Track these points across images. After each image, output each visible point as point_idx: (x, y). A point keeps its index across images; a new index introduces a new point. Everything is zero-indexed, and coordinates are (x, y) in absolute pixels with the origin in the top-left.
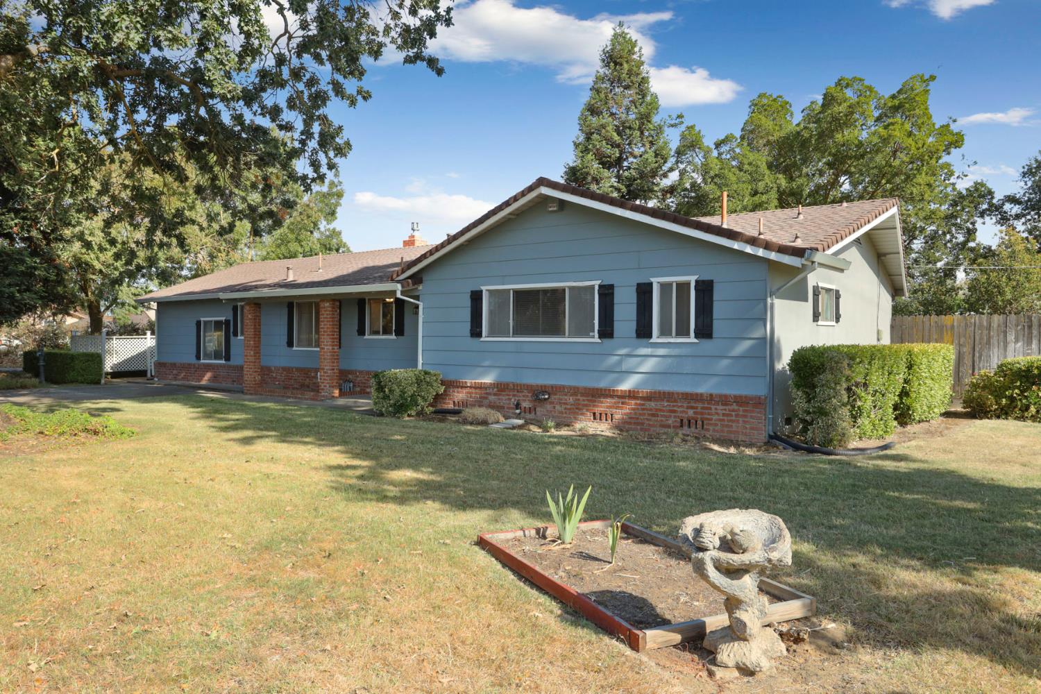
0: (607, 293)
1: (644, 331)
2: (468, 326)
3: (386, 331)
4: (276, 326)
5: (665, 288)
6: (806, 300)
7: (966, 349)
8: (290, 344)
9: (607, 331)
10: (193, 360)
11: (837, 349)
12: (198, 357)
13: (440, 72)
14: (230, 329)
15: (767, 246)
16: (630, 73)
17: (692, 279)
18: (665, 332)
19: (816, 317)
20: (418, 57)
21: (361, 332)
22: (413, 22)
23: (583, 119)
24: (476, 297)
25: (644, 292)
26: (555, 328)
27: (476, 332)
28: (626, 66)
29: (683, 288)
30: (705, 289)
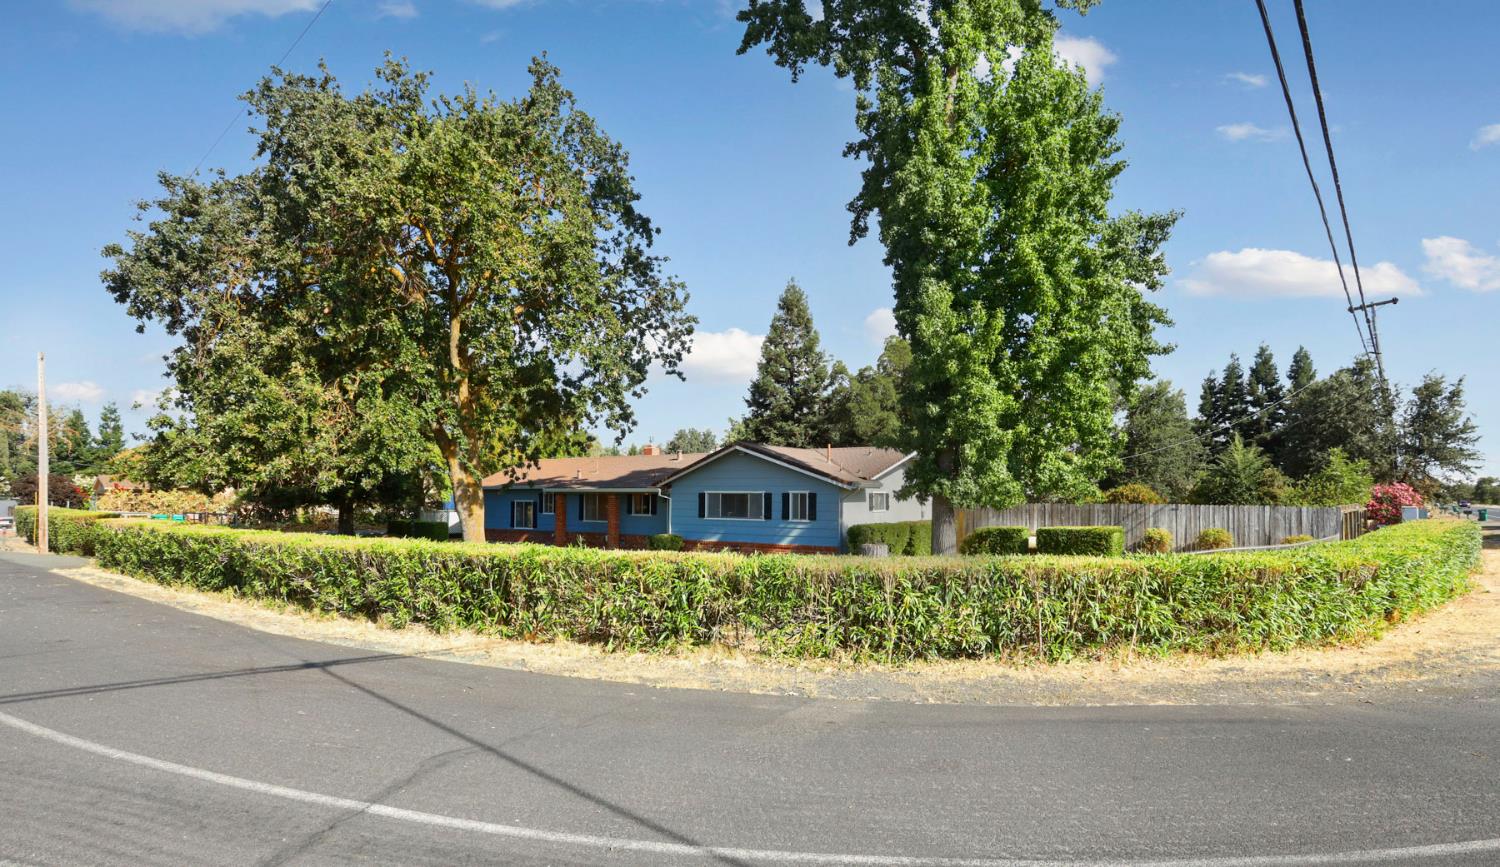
0: (768, 497)
1: (785, 516)
2: (697, 512)
3: (646, 511)
4: (573, 509)
5: (795, 496)
6: (864, 500)
7: (970, 522)
8: (581, 518)
9: (768, 516)
10: (509, 528)
11: (869, 527)
12: (512, 525)
13: (684, 379)
14: (538, 508)
15: (842, 481)
16: (799, 316)
17: (807, 492)
18: (795, 517)
19: (871, 508)
20: (673, 372)
21: (630, 512)
22: (671, 352)
23: (765, 348)
24: (702, 496)
25: (786, 497)
26: (742, 513)
27: (702, 514)
28: (796, 310)
29: (803, 496)
30: (813, 497)
